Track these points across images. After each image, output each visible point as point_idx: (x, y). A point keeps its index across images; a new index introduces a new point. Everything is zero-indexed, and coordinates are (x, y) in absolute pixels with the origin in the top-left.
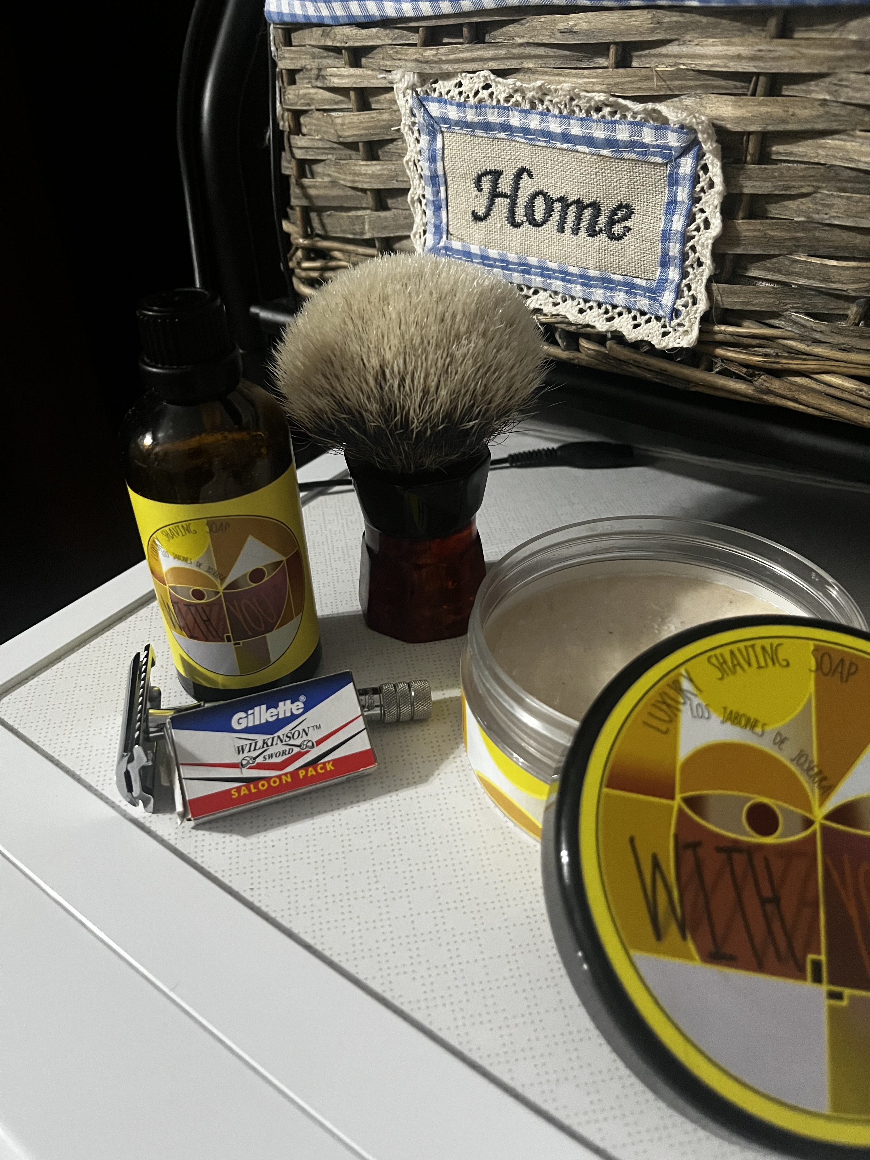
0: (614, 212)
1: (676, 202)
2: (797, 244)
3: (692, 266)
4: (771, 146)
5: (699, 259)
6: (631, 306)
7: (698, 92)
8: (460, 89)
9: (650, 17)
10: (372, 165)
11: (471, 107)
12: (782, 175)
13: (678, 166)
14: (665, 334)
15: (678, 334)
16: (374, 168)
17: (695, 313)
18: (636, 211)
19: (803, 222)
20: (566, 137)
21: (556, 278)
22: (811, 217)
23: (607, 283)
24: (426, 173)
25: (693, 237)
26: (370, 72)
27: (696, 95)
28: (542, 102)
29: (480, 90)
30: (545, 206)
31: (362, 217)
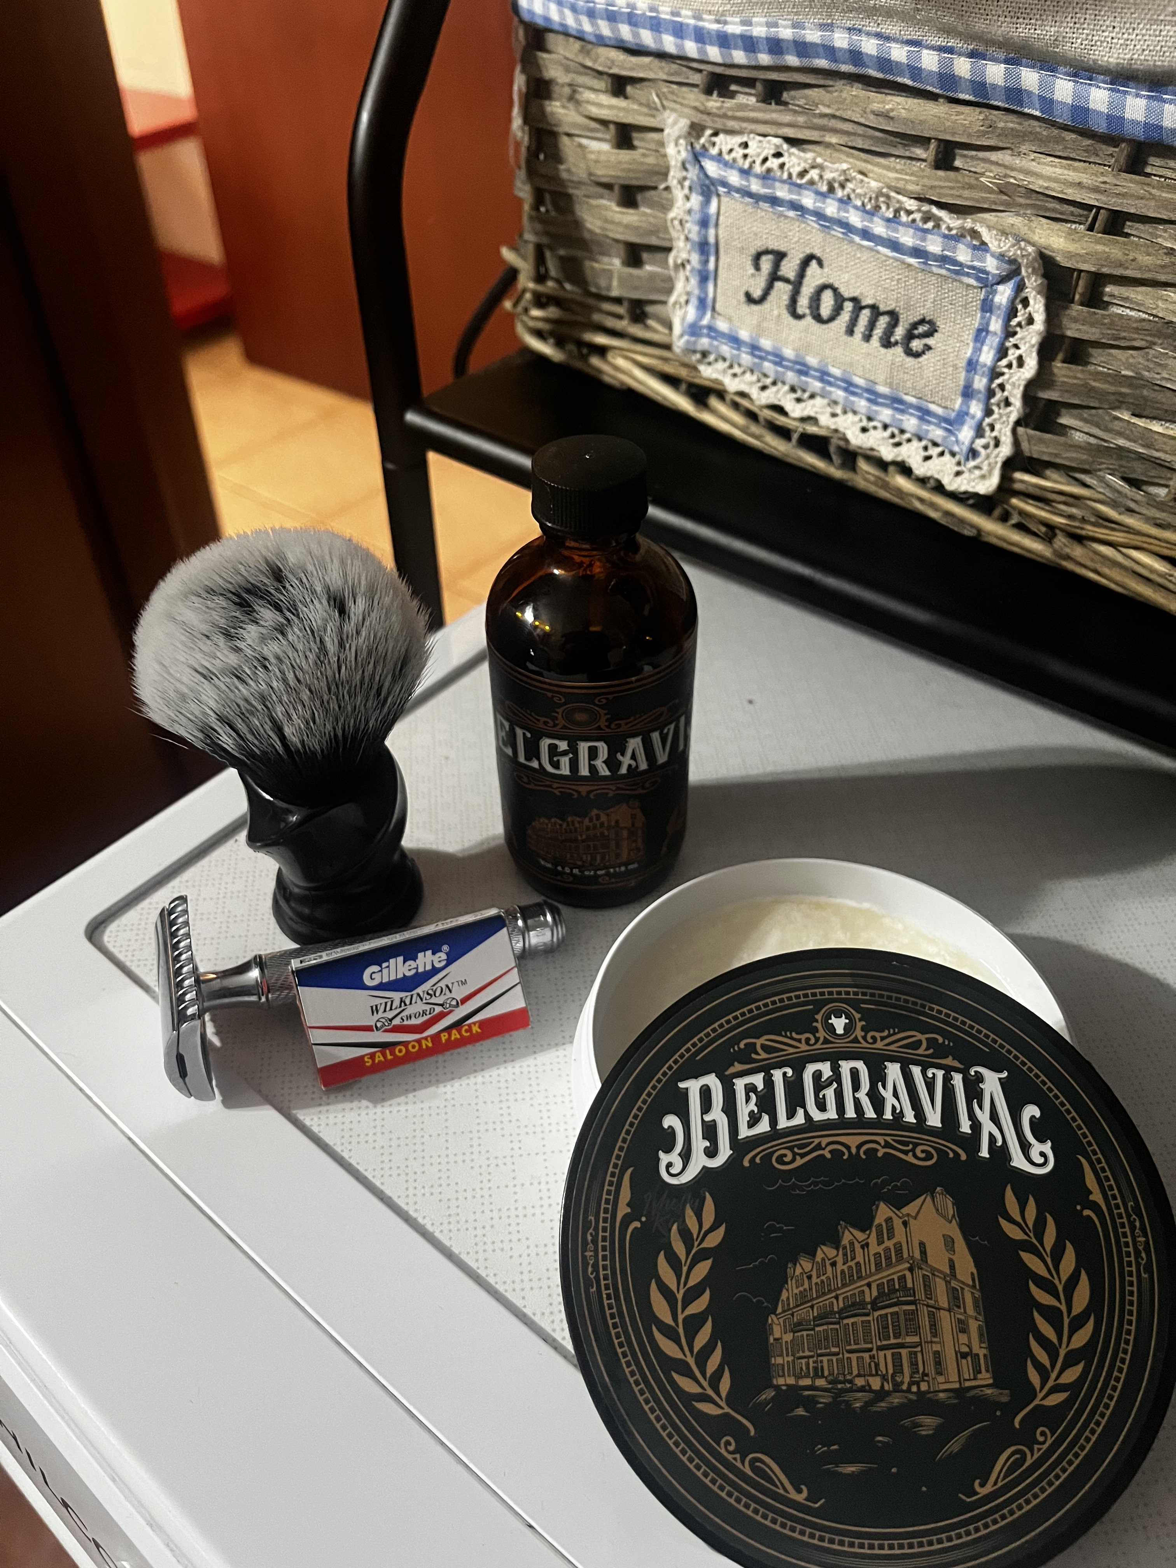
0: (915, 326)
1: (988, 332)
2: (1121, 399)
3: (998, 405)
4: (1105, 286)
5: (1007, 399)
6: (922, 434)
7: (1029, 212)
8: (746, 151)
9: (981, 118)
10: (627, 213)
11: (757, 176)
12: (1112, 323)
13: (995, 292)
14: (958, 474)
15: (973, 476)
16: (630, 217)
17: (997, 456)
18: (940, 330)
19: (1131, 377)
20: (866, 234)
21: (839, 387)
22: (1140, 373)
23: (896, 402)
24: (694, 236)
25: (1003, 374)
26: (635, 107)
27: (1024, 215)
28: (843, 186)
29: (770, 158)
30: (833, 302)
31: (610, 271)
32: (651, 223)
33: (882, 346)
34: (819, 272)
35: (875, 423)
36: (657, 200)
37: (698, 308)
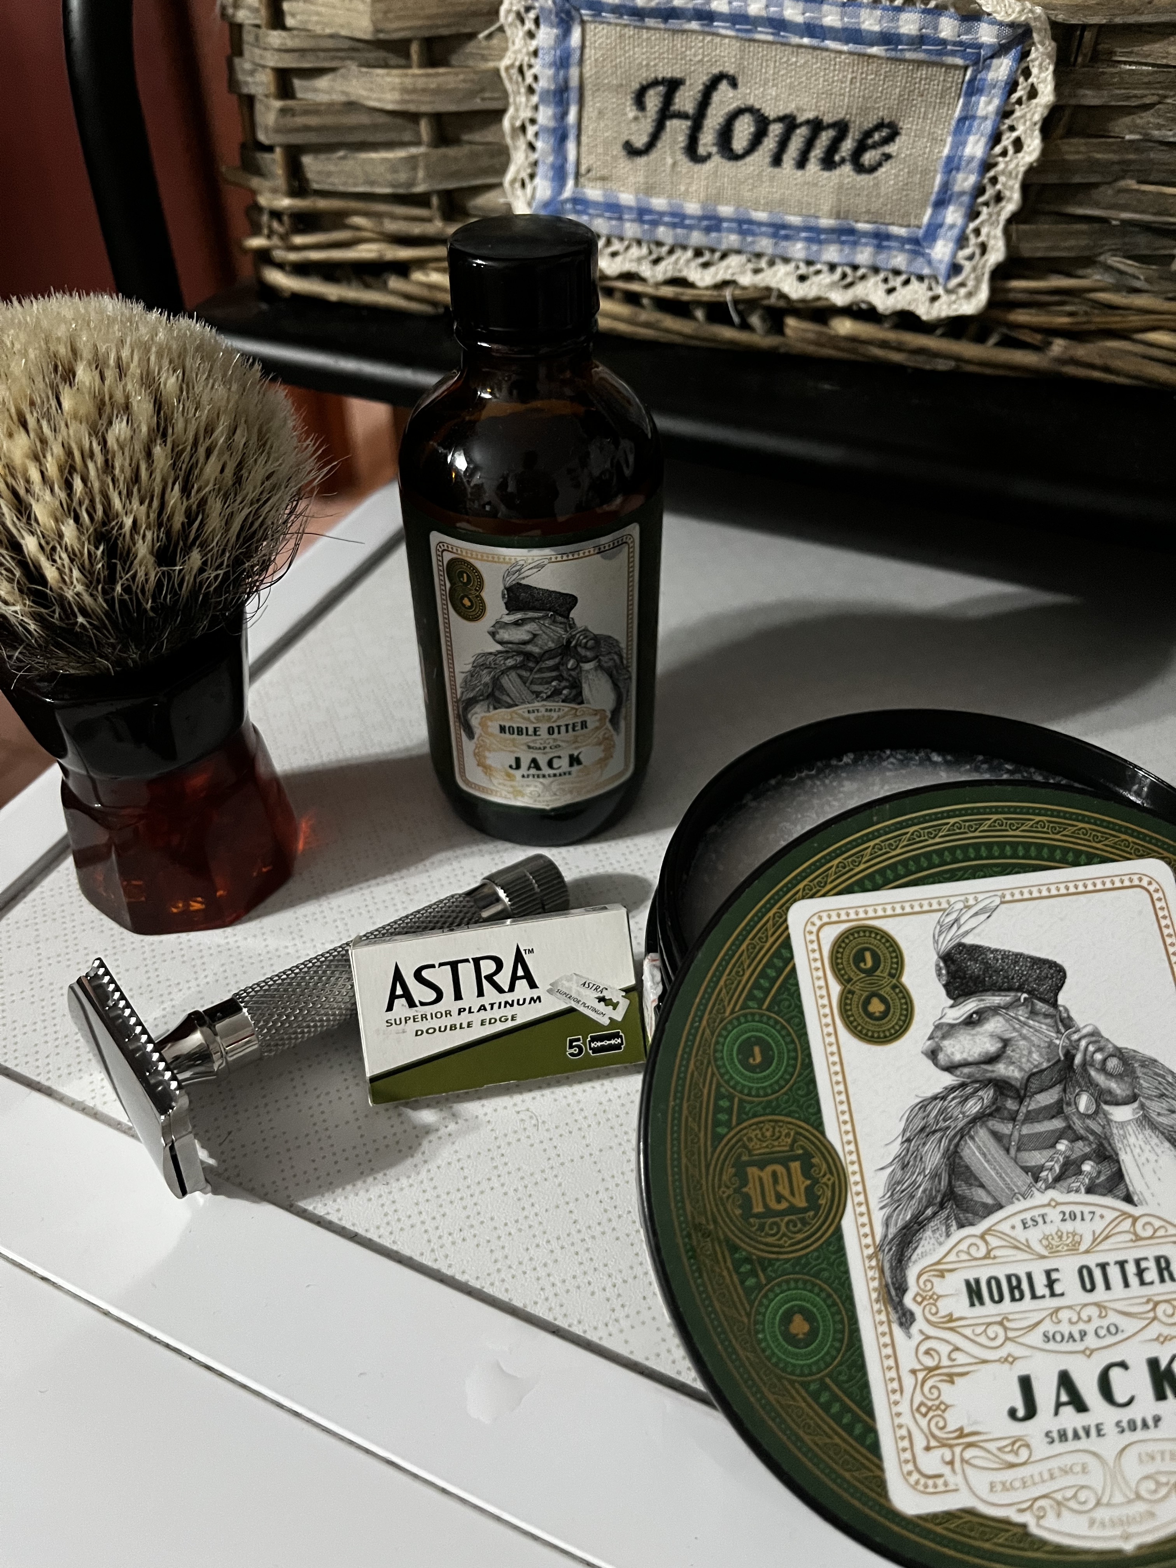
0: (868, 134)
1: (974, 117)
2: (1127, 168)
3: (987, 204)
5: (1000, 194)
6: (881, 265)
12: (1121, 82)
13: (986, 70)
14: (934, 299)
15: (953, 297)
16: (440, 78)
17: (984, 266)
18: (903, 132)
19: (1138, 141)
20: (812, 29)
21: (764, 234)
22: (1149, 134)
23: (845, 234)
24: (543, 84)
25: (995, 165)
30: (752, 129)
31: (413, 158)
32: (472, 81)
33: (824, 169)
34: (731, 95)
35: (818, 267)
36: (474, 51)
37: (553, 179)
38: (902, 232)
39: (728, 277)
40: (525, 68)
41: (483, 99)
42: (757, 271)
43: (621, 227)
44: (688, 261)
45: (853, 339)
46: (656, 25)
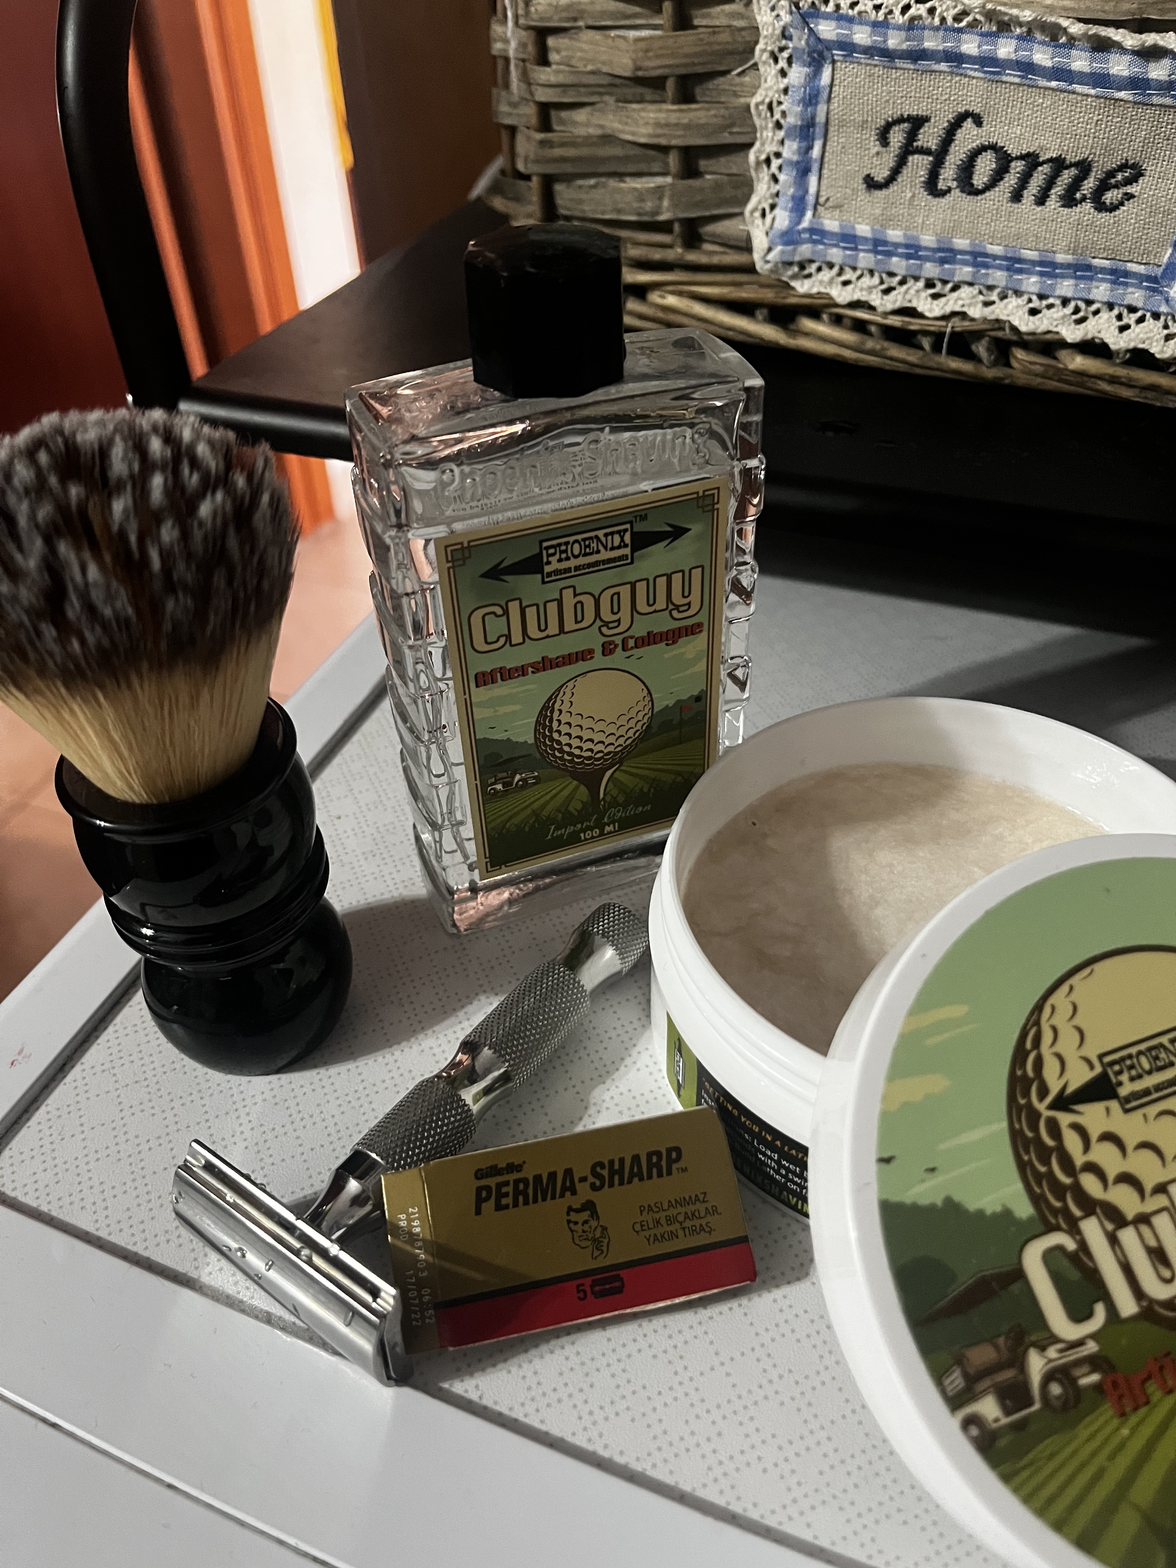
0: (1111, 174)
6: (1116, 300)
10: (690, 110)
11: (897, 29)
14: (1168, 338)
16: (692, 114)
18: (1147, 173)
20: (1056, 73)
23: (1081, 270)
24: (791, 120)
30: (994, 166)
31: (660, 189)
32: (723, 117)
33: (1063, 206)
34: (975, 133)
35: (1051, 301)
36: (727, 87)
37: (791, 211)
38: (1141, 269)
39: (957, 309)
40: (775, 104)
41: (731, 133)
42: (987, 304)
43: (856, 258)
44: (918, 291)
45: (1080, 374)
46: (905, 66)
